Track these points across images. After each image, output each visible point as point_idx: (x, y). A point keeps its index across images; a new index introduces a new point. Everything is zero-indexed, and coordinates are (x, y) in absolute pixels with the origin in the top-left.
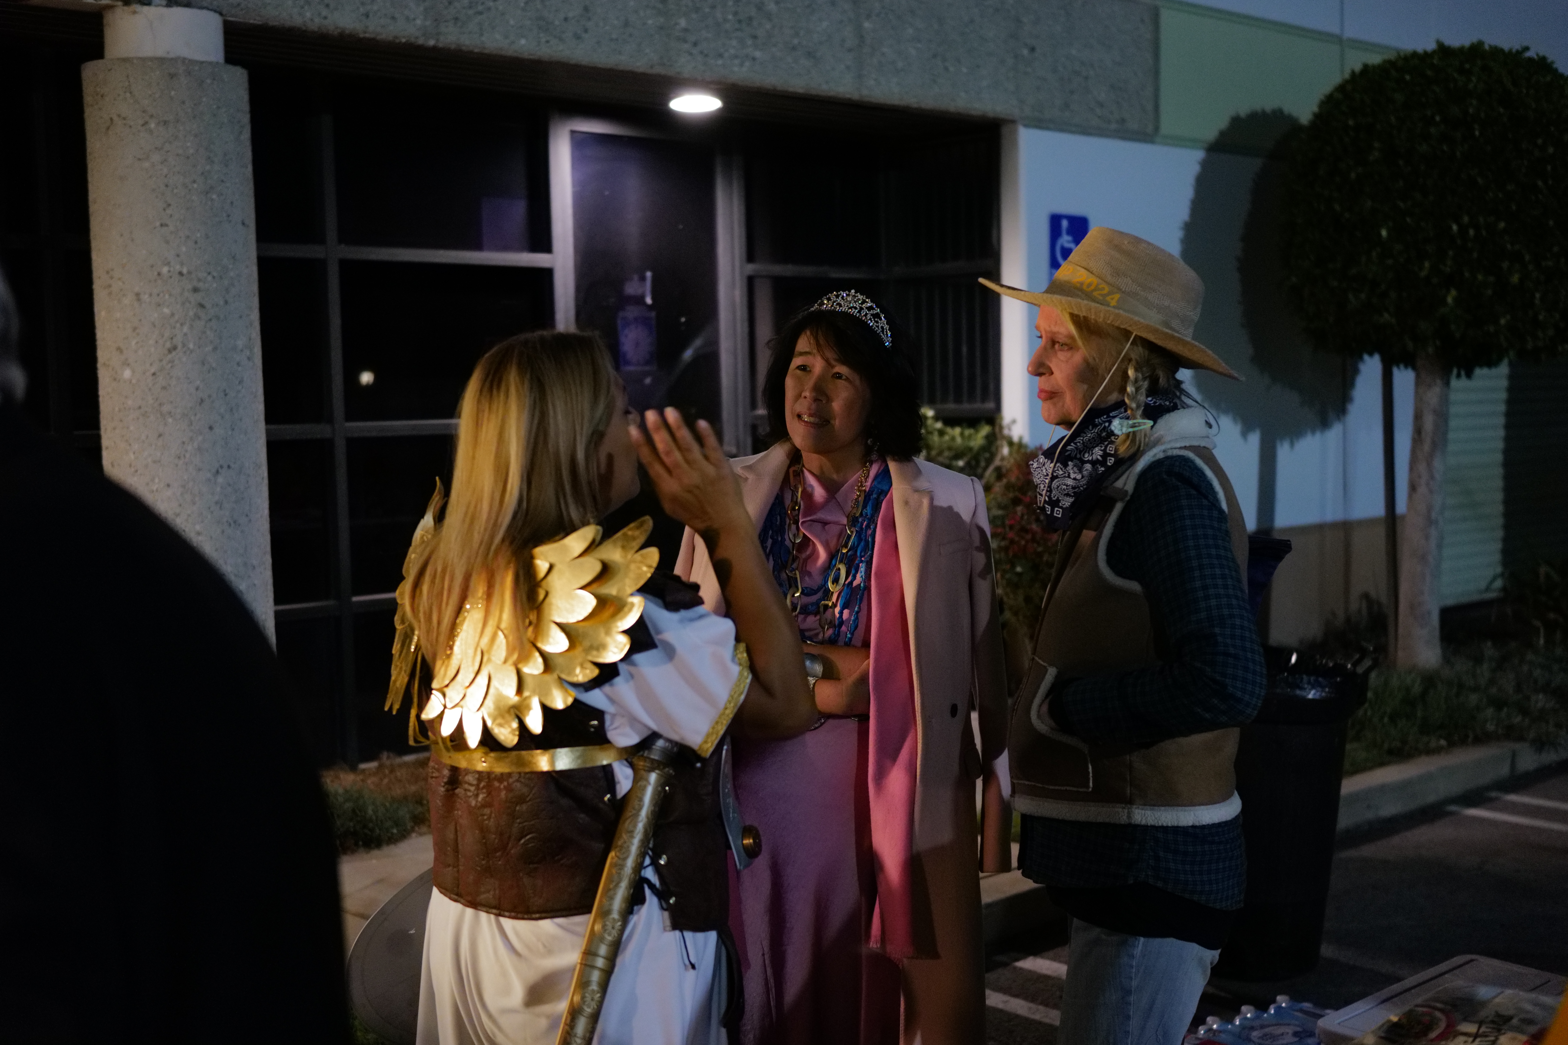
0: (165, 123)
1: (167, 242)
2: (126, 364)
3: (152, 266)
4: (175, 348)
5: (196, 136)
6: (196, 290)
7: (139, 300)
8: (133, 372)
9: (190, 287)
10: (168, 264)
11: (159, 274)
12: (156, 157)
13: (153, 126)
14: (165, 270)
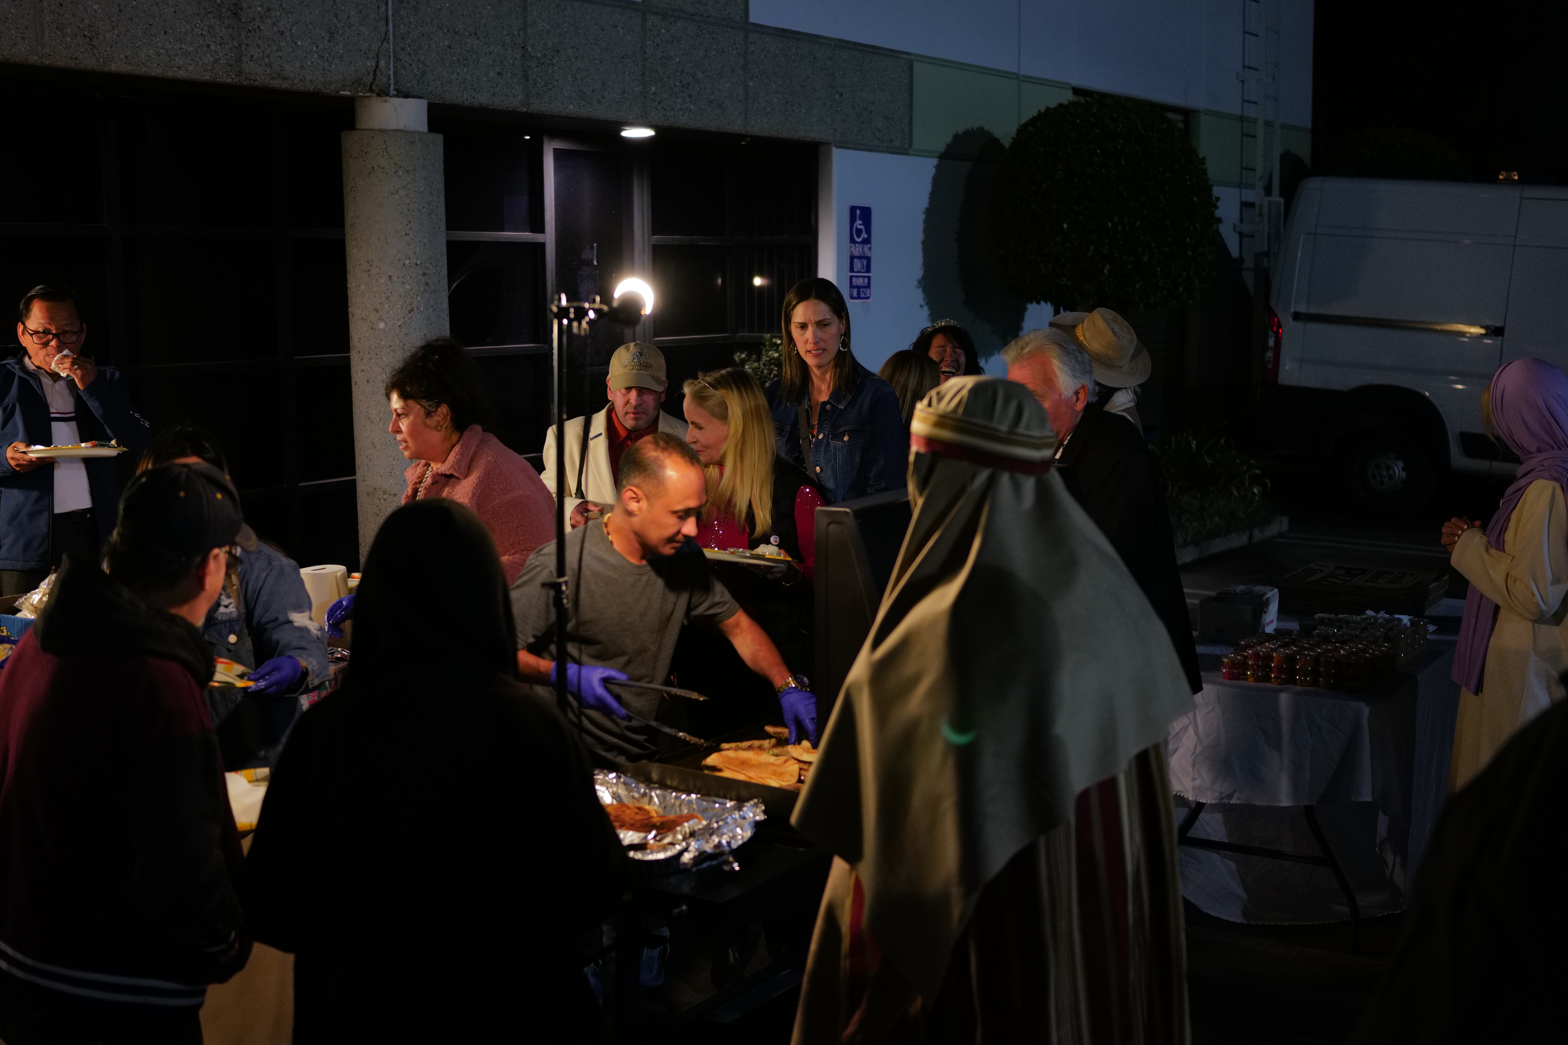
0: (408, 171)
1: (409, 245)
2: (381, 319)
3: (400, 260)
4: (413, 310)
5: (425, 179)
6: (424, 274)
7: (390, 280)
8: (386, 324)
9: (421, 272)
10: (409, 258)
11: (404, 265)
12: (402, 193)
13: (401, 173)
14: (407, 262)
